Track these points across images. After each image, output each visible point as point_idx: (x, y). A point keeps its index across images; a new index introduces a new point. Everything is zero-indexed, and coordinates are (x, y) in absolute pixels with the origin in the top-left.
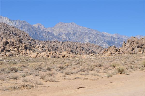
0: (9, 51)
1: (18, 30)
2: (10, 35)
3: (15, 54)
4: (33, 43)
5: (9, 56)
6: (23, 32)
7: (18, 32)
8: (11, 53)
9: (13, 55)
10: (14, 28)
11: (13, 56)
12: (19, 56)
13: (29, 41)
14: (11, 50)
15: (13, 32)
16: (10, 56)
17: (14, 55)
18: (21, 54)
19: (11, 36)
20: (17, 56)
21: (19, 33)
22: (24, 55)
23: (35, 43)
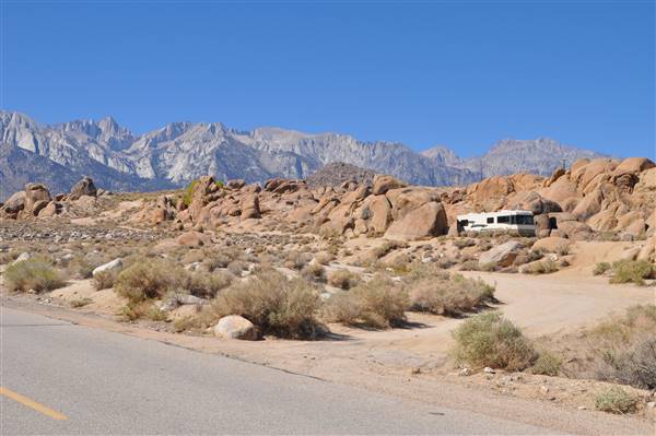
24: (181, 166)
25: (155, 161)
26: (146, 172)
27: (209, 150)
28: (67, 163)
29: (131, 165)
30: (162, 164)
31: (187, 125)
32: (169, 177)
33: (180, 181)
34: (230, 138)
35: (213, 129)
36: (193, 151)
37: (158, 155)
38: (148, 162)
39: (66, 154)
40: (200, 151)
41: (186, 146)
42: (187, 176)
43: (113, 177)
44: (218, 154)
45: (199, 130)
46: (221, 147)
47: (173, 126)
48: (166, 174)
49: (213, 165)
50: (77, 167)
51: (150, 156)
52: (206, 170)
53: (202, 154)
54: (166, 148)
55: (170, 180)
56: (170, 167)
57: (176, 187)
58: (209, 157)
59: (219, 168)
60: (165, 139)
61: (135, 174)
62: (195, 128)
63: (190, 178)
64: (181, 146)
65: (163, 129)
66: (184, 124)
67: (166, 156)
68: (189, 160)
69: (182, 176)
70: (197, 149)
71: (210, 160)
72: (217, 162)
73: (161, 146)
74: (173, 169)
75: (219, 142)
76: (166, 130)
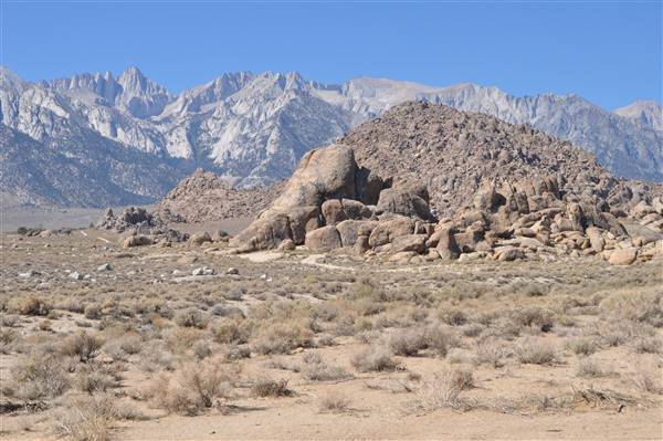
0: (507, 235)
1: (546, 141)
2: (512, 164)
3: (535, 251)
4: (617, 196)
5: (510, 259)
6: (566, 147)
7: (545, 148)
8: (517, 245)
9: (523, 252)
10: (529, 131)
11: (524, 257)
12: (552, 257)
13: (598, 187)
14: (518, 231)
15: (524, 151)
16: (513, 259)
17: (530, 255)
18: (560, 248)
19: (513, 169)
20: (542, 256)
21: (549, 152)
22: (575, 251)
23: (624, 196)
24: (230, 139)
25: (193, 134)
26: (180, 149)
27: (271, 113)
28: (45, 134)
29: (158, 139)
30: (204, 137)
31: (245, 76)
32: (212, 156)
33: (225, 163)
34: (305, 95)
35: (282, 82)
36: (249, 116)
37: (200, 123)
38: (183, 133)
39: (44, 119)
40: (259, 115)
41: (240, 108)
42: (236, 154)
43: (114, 156)
44: (284, 119)
45: (262, 84)
46: (290, 107)
47: (226, 80)
48: (209, 152)
49: (274, 135)
50: (60, 140)
51: (187, 123)
52: (264, 142)
53: (262, 118)
54: (212, 112)
55: (213, 160)
56: (216, 140)
57: (219, 171)
58: (270, 123)
59: (282, 141)
60: (212, 99)
61: (163, 151)
62: (256, 81)
63: (240, 156)
64: (233, 108)
65: (211, 83)
66: (242, 75)
67: (211, 124)
68: (242, 129)
69: (229, 154)
70: (255, 112)
71: (272, 128)
72: (280, 131)
73: (205, 108)
74: (219, 143)
75: (287, 101)
76: (214, 85)
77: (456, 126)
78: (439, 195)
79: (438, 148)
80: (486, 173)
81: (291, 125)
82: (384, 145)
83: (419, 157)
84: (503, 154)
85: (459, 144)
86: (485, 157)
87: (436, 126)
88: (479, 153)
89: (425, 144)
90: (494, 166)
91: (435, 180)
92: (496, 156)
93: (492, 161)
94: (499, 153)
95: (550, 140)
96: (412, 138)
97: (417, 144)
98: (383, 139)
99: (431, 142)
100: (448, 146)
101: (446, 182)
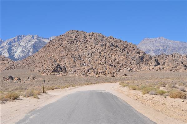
2: (111, 47)
4: (147, 58)
6: (126, 43)
7: (119, 43)
10: (113, 39)
13: (140, 55)
15: (113, 44)
19: (112, 49)
21: (121, 45)
23: (149, 58)
24: (20, 52)
25: (9, 50)
26: (6, 55)
27: (30, 45)
30: (12, 51)
31: (24, 36)
33: (18, 58)
34: (39, 40)
35: (33, 37)
36: (24, 46)
37: (11, 48)
38: (6, 50)
40: (27, 46)
41: (22, 44)
42: (21, 55)
44: (34, 46)
45: (28, 37)
46: (35, 43)
47: (18, 37)
48: (14, 55)
49: (31, 50)
51: (8, 48)
52: (29, 52)
53: (28, 46)
54: (14, 45)
55: (15, 57)
56: (16, 52)
57: (17, 60)
58: (30, 47)
59: (33, 52)
60: (15, 42)
62: (26, 37)
63: (22, 56)
64: (20, 44)
65: (14, 38)
66: (23, 36)
67: (14, 48)
68: (23, 49)
69: (19, 55)
70: (26, 45)
71: (31, 48)
72: (33, 49)
73: (12, 44)
74: (17, 53)
75: (35, 41)
76: (15, 38)
77: (90, 36)
78: (86, 59)
79: (85, 43)
80: (103, 51)
81: (36, 48)
82: (65, 43)
83: (78, 46)
84: (108, 44)
85: (92, 41)
86: (102, 45)
87: (83, 36)
88: (99, 44)
89: (80, 42)
90: (105, 48)
91: (84, 54)
92: (106, 45)
93: (104, 47)
94: (106, 44)
95: (120, 41)
96: (75, 40)
97: (77, 42)
98: (64, 41)
99: (82, 41)
100: (88, 42)
101: (89, 54)
